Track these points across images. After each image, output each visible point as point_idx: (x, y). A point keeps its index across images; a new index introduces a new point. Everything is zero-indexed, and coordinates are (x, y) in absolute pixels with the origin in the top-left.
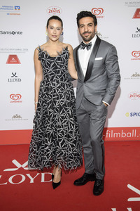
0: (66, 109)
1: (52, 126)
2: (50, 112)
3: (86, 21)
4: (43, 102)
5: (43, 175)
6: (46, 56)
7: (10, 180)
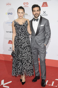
0: (27, 48)
2: (20, 50)
4: (17, 45)
6: (18, 24)
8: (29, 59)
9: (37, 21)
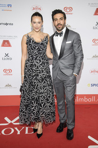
0: (46, 80)
1: (36, 92)
2: (35, 83)
3: (58, 16)
4: (29, 75)
5: (27, 128)
7: (3, 132)
8: (49, 97)
9: (60, 36)
